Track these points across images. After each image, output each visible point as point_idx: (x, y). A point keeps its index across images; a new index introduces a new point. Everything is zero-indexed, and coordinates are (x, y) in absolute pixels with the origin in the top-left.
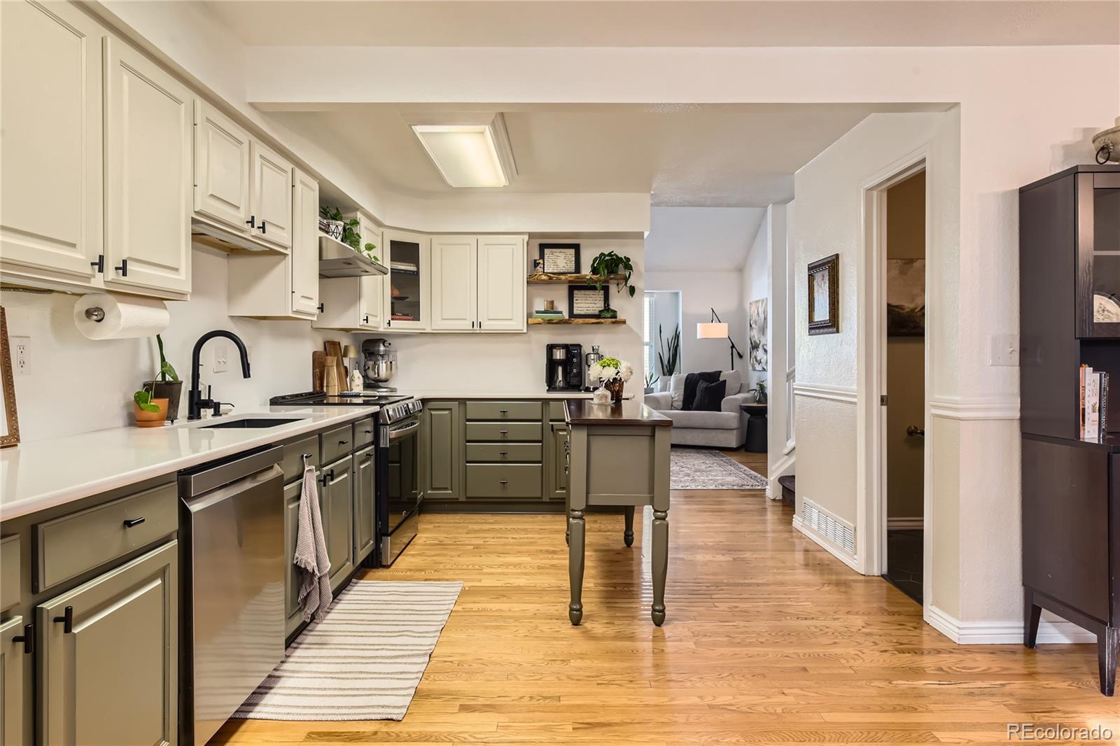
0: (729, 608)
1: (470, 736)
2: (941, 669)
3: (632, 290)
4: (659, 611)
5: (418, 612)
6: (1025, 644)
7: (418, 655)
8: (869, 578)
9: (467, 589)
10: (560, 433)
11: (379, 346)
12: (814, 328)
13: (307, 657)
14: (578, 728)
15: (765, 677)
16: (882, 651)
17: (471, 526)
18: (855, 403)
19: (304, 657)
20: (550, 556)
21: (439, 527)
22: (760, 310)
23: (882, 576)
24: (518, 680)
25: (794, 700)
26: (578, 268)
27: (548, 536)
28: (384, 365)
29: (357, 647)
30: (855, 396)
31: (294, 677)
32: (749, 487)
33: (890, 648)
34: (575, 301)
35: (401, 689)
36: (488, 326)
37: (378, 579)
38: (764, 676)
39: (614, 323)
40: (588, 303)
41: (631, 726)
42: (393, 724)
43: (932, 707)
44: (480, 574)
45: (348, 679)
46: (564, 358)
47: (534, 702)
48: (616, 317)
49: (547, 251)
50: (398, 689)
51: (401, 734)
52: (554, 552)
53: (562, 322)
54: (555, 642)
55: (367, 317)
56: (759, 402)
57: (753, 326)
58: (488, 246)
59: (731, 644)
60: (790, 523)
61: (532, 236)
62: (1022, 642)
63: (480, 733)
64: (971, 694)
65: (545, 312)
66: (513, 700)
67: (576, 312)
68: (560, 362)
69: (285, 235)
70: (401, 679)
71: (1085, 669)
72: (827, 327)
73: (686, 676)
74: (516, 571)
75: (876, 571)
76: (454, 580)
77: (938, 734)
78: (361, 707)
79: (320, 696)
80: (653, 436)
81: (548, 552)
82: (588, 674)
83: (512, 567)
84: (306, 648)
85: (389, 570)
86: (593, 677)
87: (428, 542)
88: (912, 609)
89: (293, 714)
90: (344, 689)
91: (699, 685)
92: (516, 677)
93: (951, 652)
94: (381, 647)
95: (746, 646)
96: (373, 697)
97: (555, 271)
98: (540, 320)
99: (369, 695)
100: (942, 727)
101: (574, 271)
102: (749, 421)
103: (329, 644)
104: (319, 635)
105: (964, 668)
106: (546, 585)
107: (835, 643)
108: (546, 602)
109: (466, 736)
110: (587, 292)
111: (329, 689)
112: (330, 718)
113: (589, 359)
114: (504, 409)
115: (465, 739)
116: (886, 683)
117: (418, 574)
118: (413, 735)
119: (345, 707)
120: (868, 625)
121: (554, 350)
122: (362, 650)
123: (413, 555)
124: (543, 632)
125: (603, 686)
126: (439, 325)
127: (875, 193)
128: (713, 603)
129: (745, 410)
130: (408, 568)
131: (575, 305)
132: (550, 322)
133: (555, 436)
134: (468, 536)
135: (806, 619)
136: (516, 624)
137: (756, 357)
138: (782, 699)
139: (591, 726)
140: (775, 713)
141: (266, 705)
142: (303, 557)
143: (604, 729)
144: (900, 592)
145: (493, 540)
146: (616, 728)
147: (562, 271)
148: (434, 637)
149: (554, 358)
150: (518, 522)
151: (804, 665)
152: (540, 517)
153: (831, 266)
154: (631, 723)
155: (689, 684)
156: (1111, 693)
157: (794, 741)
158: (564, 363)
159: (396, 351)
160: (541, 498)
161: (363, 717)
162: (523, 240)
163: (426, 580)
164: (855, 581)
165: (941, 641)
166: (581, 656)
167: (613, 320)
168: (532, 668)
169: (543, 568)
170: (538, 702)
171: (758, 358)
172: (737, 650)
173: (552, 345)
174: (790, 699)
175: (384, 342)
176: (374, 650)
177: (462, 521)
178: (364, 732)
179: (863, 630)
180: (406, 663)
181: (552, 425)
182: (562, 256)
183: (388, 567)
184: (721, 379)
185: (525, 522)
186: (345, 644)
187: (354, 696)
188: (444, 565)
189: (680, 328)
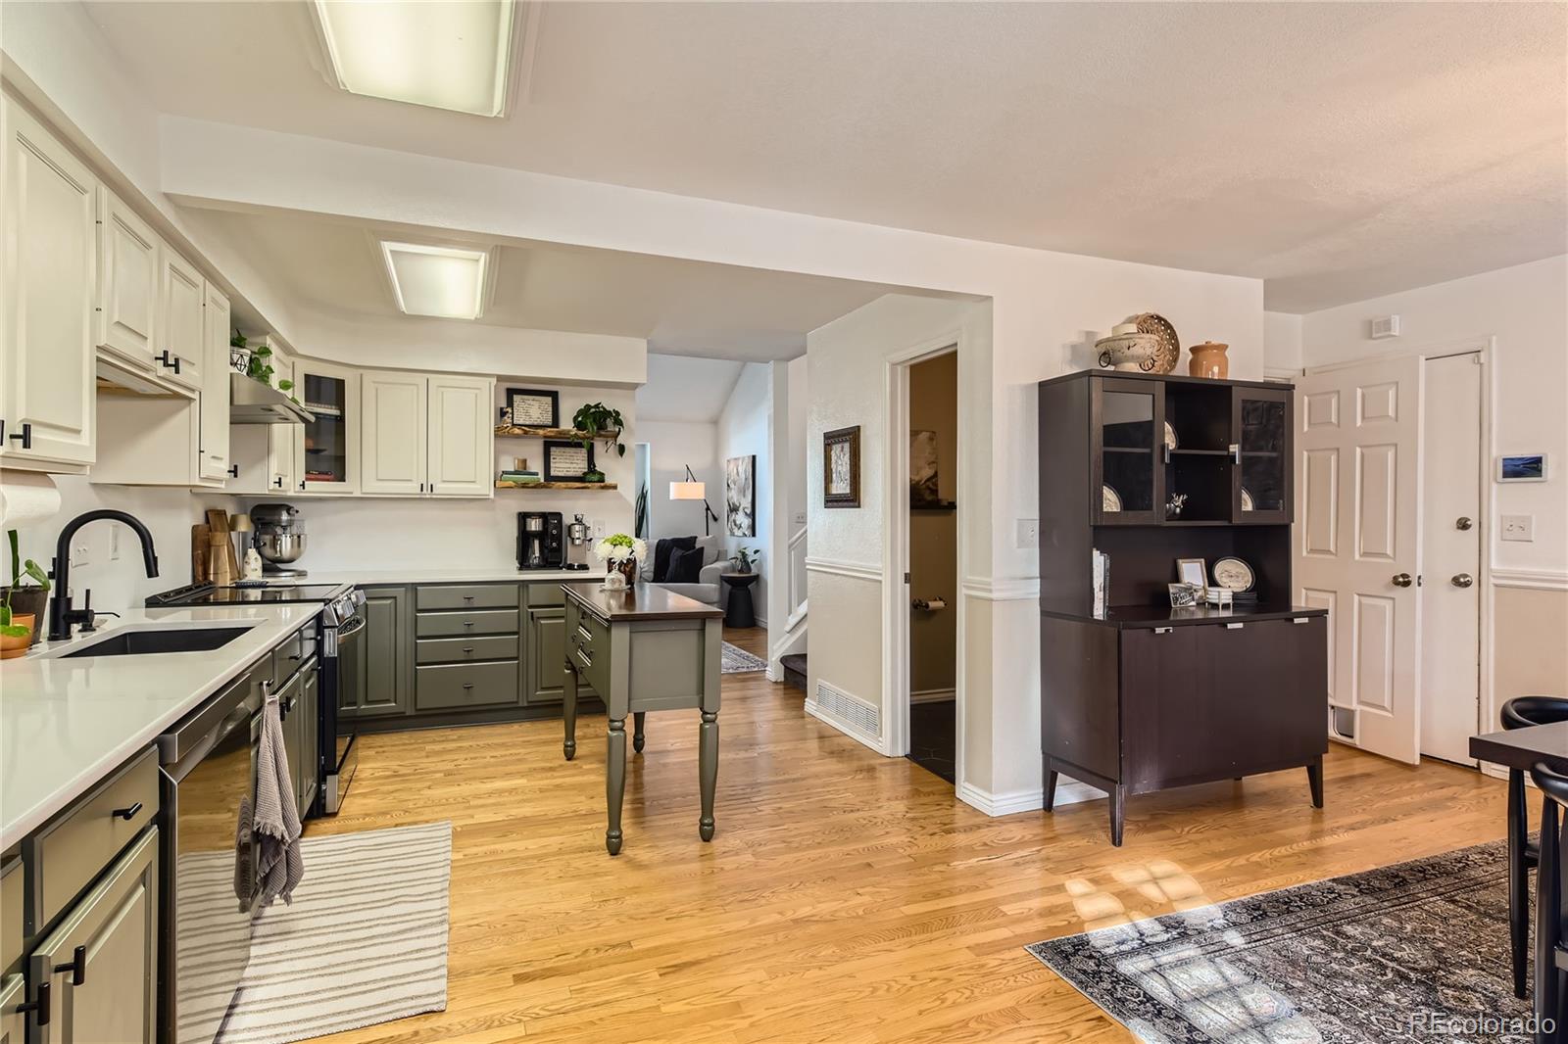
0: (773, 810)
1: (542, 1009)
2: (985, 844)
3: (622, 449)
4: (708, 825)
5: (405, 870)
6: (1044, 809)
7: (432, 925)
8: (894, 760)
9: (459, 829)
10: (542, 622)
11: (281, 515)
12: (831, 501)
13: (271, 954)
14: (664, 974)
15: (835, 880)
16: (932, 835)
17: (429, 747)
18: (880, 582)
19: (264, 956)
20: (549, 774)
21: (384, 752)
22: (740, 468)
23: (906, 756)
24: (572, 931)
25: (870, 899)
26: (556, 422)
27: (534, 749)
28: (289, 539)
29: (337, 929)
30: (880, 574)
31: (262, 986)
32: (745, 670)
33: (936, 831)
34: (552, 460)
35: (429, 970)
36: (441, 489)
37: (325, 833)
38: (833, 878)
39: (602, 488)
40: (568, 463)
41: (720, 959)
42: (434, 1018)
43: (990, 883)
44: (469, 808)
45: (345, 972)
46: (541, 529)
47: (601, 954)
48: (603, 481)
49: (517, 398)
50: (422, 972)
51: (451, 1027)
52: (551, 769)
53: (538, 486)
54: (599, 879)
55: (280, 479)
56: (740, 571)
57: (732, 486)
58: (443, 389)
59: (790, 849)
60: (802, 707)
61: (500, 378)
62: (1041, 807)
63: (552, 1004)
64: (1017, 864)
65: (516, 473)
66: (576, 957)
67: (553, 473)
68: (535, 535)
69: (195, 373)
70: (420, 959)
71: (1094, 825)
72: (846, 501)
73: (758, 893)
74: (512, 799)
75: (900, 752)
76: (436, 820)
77: (1004, 908)
78: (382, 1005)
79: (313, 1002)
80: (703, 630)
81: (544, 769)
82: (651, 910)
83: (507, 794)
84: (261, 944)
85: (337, 818)
86: (658, 912)
87: (377, 775)
88: (942, 787)
89: (285, 1034)
90: (346, 987)
91: (774, 900)
92: (568, 929)
93: (989, 826)
94: (372, 923)
95: (804, 850)
96: (392, 989)
97: (527, 423)
98: (511, 483)
99: (385, 988)
100: (1007, 900)
101: (550, 424)
102: (731, 594)
103: (294, 932)
104: (274, 923)
105: (1004, 840)
106: (559, 812)
107: (887, 833)
108: (570, 832)
109: (536, 1010)
110: (567, 450)
111: (324, 991)
112: (343, 1028)
113: (573, 531)
114: (469, 595)
115: (538, 1014)
116: (945, 866)
117: (380, 821)
118: (468, 1025)
119: (359, 1009)
120: (910, 809)
121: (528, 520)
122: (348, 931)
123: (364, 795)
124: (578, 869)
125: (674, 920)
126: (373, 487)
127: (899, 368)
128: (756, 807)
129: (726, 581)
130: (363, 812)
131: (552, 465)
132: (524, 486)
133: (535, 626)
134: (430, 760)
135: (852, 811)
136: (542, 865)
137: (734, 521)
138: (859, 900)
139: (678, 968)
140: (858, 917)
141: (236, 1032)
142: (268, 821)
143: (694, 968)
144: (927, 771)
145: (465, 762)
146: (707, 964)
147: (536, 423)
148: (442, 898)
149: (528, 529)
150: (490, 735)
151: (869, 861)
152: (516, 727)
153: (851, 437)
154: (720, 956)
155: (763, 901)
156: (1120, 844)
157: (885, 941)
158: (541, 535)
159: (303, 521)
160: (517, 702)
161: (391, 1017)
162: (490, 383)
163: (396, 826)
164: (882, 765)
165: (977, 816)
166: (635, 890)
167: (602, 484)
168: (585, 915)
169: (547, 790)
170: (607, 953)
171: (738, 522)
172: (798, 855)
173: (524, 513)
174: (867, 899)
175: (289, 509)
176: (366, 928)
177: (413, 741)
178: (400, 1035)
179: (908, 815)
180: (418, 938)
181: (532, 613)
182: (536, 404)
183: (334, 814)
184: (698, 546)
185: (500, 735)
186: (319, 928)
187: (365, 992)
188: (415, 802)
189: (648, 486)
